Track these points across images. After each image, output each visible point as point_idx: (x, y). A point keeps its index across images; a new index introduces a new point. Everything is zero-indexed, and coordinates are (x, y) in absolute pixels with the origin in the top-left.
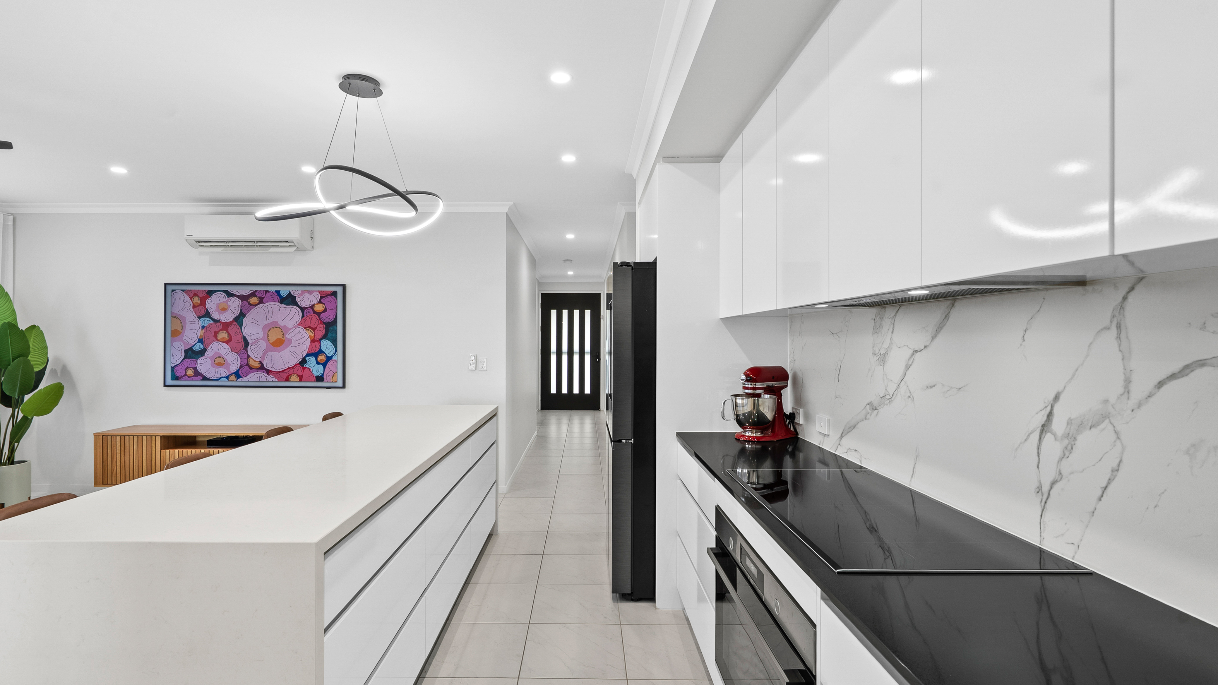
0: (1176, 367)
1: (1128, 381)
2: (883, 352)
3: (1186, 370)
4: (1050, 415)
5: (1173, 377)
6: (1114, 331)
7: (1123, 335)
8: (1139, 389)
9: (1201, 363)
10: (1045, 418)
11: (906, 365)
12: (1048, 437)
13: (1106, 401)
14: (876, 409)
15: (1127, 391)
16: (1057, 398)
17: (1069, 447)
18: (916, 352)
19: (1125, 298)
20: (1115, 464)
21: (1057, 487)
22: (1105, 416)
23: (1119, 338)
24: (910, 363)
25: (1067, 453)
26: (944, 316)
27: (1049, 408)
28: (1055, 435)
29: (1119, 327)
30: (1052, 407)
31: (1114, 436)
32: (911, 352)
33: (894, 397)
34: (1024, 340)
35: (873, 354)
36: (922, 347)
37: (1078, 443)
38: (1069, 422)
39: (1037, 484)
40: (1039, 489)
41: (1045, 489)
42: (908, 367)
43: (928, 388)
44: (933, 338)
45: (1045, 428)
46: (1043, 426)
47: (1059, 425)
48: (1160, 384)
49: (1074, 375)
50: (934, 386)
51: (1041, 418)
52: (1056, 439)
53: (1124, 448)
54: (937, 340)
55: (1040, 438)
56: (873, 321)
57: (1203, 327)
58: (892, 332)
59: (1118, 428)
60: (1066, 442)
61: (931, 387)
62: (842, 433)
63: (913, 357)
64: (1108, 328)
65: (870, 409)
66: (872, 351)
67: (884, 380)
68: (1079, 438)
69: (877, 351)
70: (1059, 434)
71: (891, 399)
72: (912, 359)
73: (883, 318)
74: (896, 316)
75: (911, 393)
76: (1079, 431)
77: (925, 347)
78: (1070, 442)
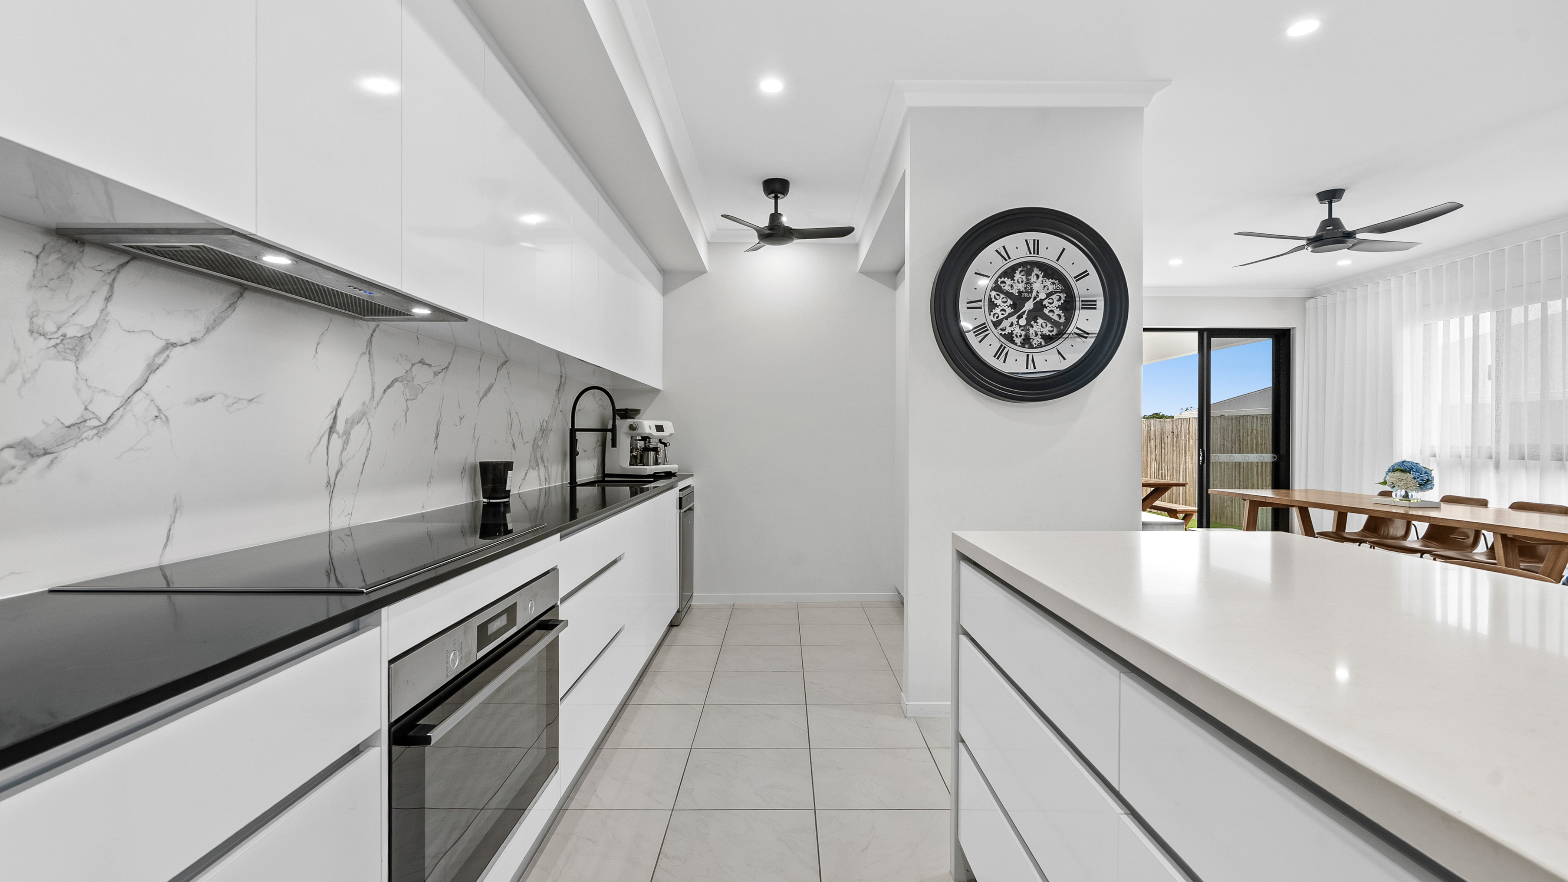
0: (389, 381)
1: (373, 390)
2: (72, 331)
3: (393, 383)
4: (335, 418)
5: (389, 387)
6: (368, 356)
7: (371, 359)
8: (377, 395)
9: (397, 380)
10: (332, 421)
11: (149, 366)
12: (335, 436)
13: (364, 404)
14: (46, 453)
15: (373, 396)
16: (339, 404)
17: (347, 441)
18: (174, 345)
19: (372, 335)
20: (368, 446)
21: (338, 476)
22: (364, 414)
23: (370, 361)
24: (159, 360)
25: (345, 446)
26: (227, 305)
27: (334, 413)
28: (338, 434)
29: (369, 354)
30: (336, 411)
31: (367, 427)
32: (162, 344)
33: (112, 422)
34: (317, 353)
35: (31, 332)
36: (188, 340)
37: (351, 437)
38: (346, 423)
39: (326, 479)
40: (328, 481)
41: (332, 481)
42: (152, 368)
43: (198, 400)
44: (209, 330)
45: (332, 429)
46: (331, 428)
47: (340, 427)
48: (385, 391)
49: (348, 385)
50: (211, 398)
51: (329, 422)
52: (339, 437)
53: (371, 433)
55: (329, 439)
57: (397, 361)
58: (108, 299)
59: (369, 421)
60: (345, 437)
61: (205, 400)
63: (167, 353)
64: (365, 353)
65: (17, 457)
66: (27, 326)
67: (78, 391)
68: (352, 432)
69: (50, 327)
70: (341, 432)
71: (103, 428)
72: (164, 356)
73: (72, 264)
74: (124, 272)
75: (159, 410)
76: (352, 428)
77: (193, 340)
78: (347, 436)
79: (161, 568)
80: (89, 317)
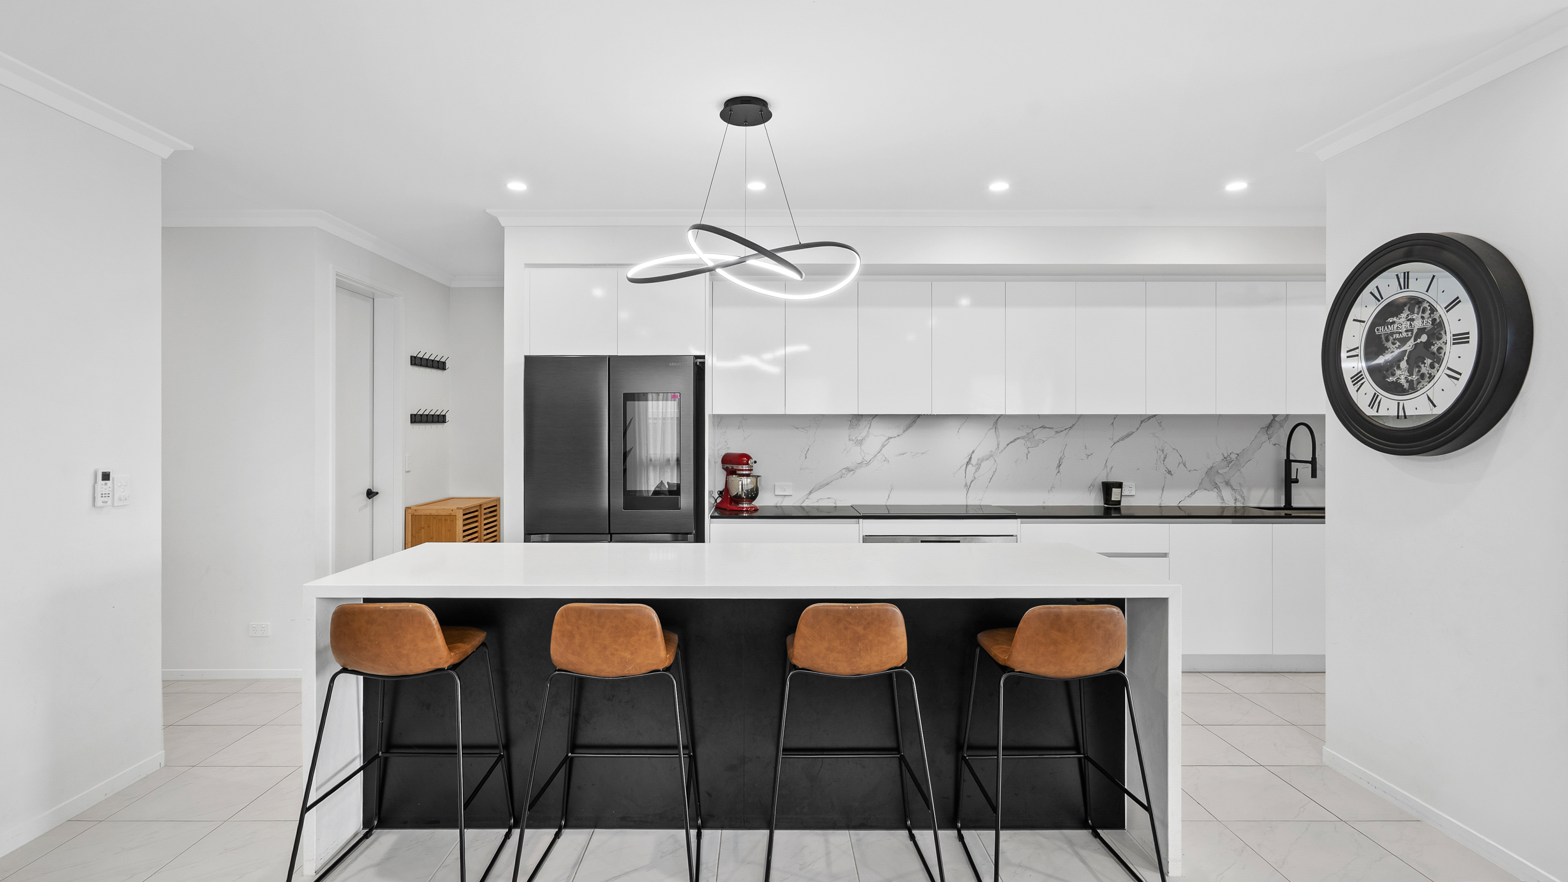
0: (1012, 440)
1: (998, 444)
2: (859, 438)
3: (1015, 440)
4: (970, 459)
5: (1011, 442)
6: (994, 430)
7: (997, 431)
8: (1001, 447)
9: (1018, 438)
11: (882, 445)
12: (970, 466)
13: (992, 451)
14: (853, 470)
15: (998, 447)
16: (973, 452)
17: (978, 468)
18: (891, 438)
19: (997, 420)
20: (994, 470)
21: (973, 483)
22: (991, 456)
23: (995, 431)
24: (886, 443)
25: (977, 470)
26: (912, 421)
27: (970, 456)
28: (972, 465)
29: (995, 428)
30: (972, 455)
31: (994, 461)
32: (887, 438)
33: (870, 462)
34: (958, 432)
35: (849, 440)
36: (896, 436)
37: (981, 466)
38: (978, 459)
39: (965, 483)
40: (966, 485)
41: (968, 485)
42: (883, 446)
43: (900, 455)
44: (904, 432)
45: (968, 463)
46: (967, 462)
47: (974, 461)
48: (1008, 445)
49: (980, 444)
50: (905, 453)
51: (967, 459)
53: (997, 464)
54: (906, 432)
55: (966, 467)
56: (849, 422)
57: (1019, 429)
58: (869, 428)
59: (995, 459)
60: (977, 466)
61: (903, 454)
62: (811, 491)
64: (992, 429)
65: (846, 471)
66: (848, 439)
67: (861, 454)
68: (982, 464)
69: (854, 438)
70: (974, 464)
71: (868, 464)
72: (888, 442)
73: (860, 421)
74: (874, 419)
75: (886, 458)
76: (982, 462)
77: (898, 436)
78: (978, 466)
79: (886, 505)
80: (864, 434)
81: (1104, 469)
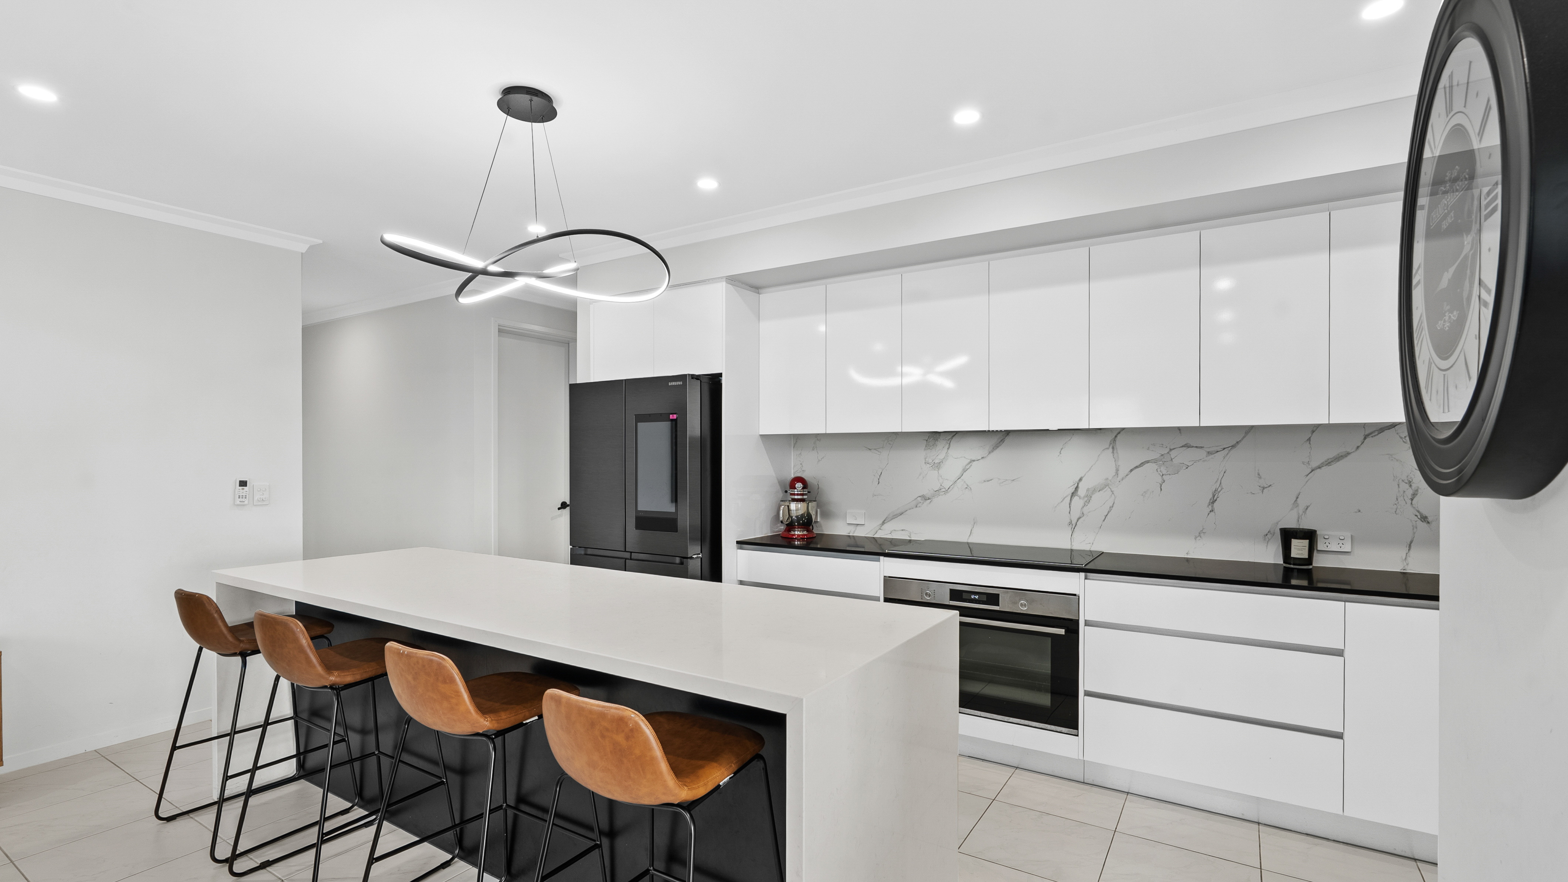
0: (1138, 464)
1: (1117, 470)
2: (937, 461)
3: (1142, 464)
4: (1077, 488)
5: (1137, 467)
6: (1111, 450)
7: (1115, 451)
8: (1122, 474)
9: (1148, 462)
10: (1074, 489)
11: (963, 469)
12: (1076, 498)
13: (1107, 479)
14: (929, 499)
15: (1117, 474)
16: (1080, 480)
17: (1088, 501)
18: (974, 461)
19: (1116, 437)
20: (1111, 505)
21: (1080, 520)
22: (1107, 485)
23: (1113, 452)
24: (967, 467)
25: (1086, 504)
26: (1000, 440)
27: (1076, 485)
29: (1113, 448)
30: (1078, 484)
31: (1111, 493)
32: (969, 461)
33: (950, 490)
34: (1061, 454)
35: (925, 463)
36: (981, 458)
37: (1092, 498)
38: (1088, 490)
39: (1069, 521)
40: (1070, 523)
41: (1074, 522)
42: (965, 470)
43: (985, 481)
44: (990, 453)
45: (1073, 494)
46: (1073, 493)
47: (1082, 492)
48: (1131, 470)
49: (1090, 469)
50: (991, 480)
51: (1072, 490)
52: (1080, 498)
53: (1115, 498)
54: (992, 454)
55: (1071, 499)
56: (926, 442)
57: (1148, 449)
58: (948, 449)
59: (1113, 490)
60: (1086, 499)
61: (988, 481)
62: (885, 520)
63: (971, 464)
64: (1107, 447)
65: (921, 500)
66: (924, 461)
67: (939, 480)
68: (1093, 496)
69: (930, 461)
70: (1082, 496)
71: (946, 491)
72: (969, 465)
73: (937, 440)
74: (954, 438)
75: (967, 485)
76: (1093, 493)
77: (982, 458)
78: (1088, 498)
80: (942, 455)
81: (1292, 509)
